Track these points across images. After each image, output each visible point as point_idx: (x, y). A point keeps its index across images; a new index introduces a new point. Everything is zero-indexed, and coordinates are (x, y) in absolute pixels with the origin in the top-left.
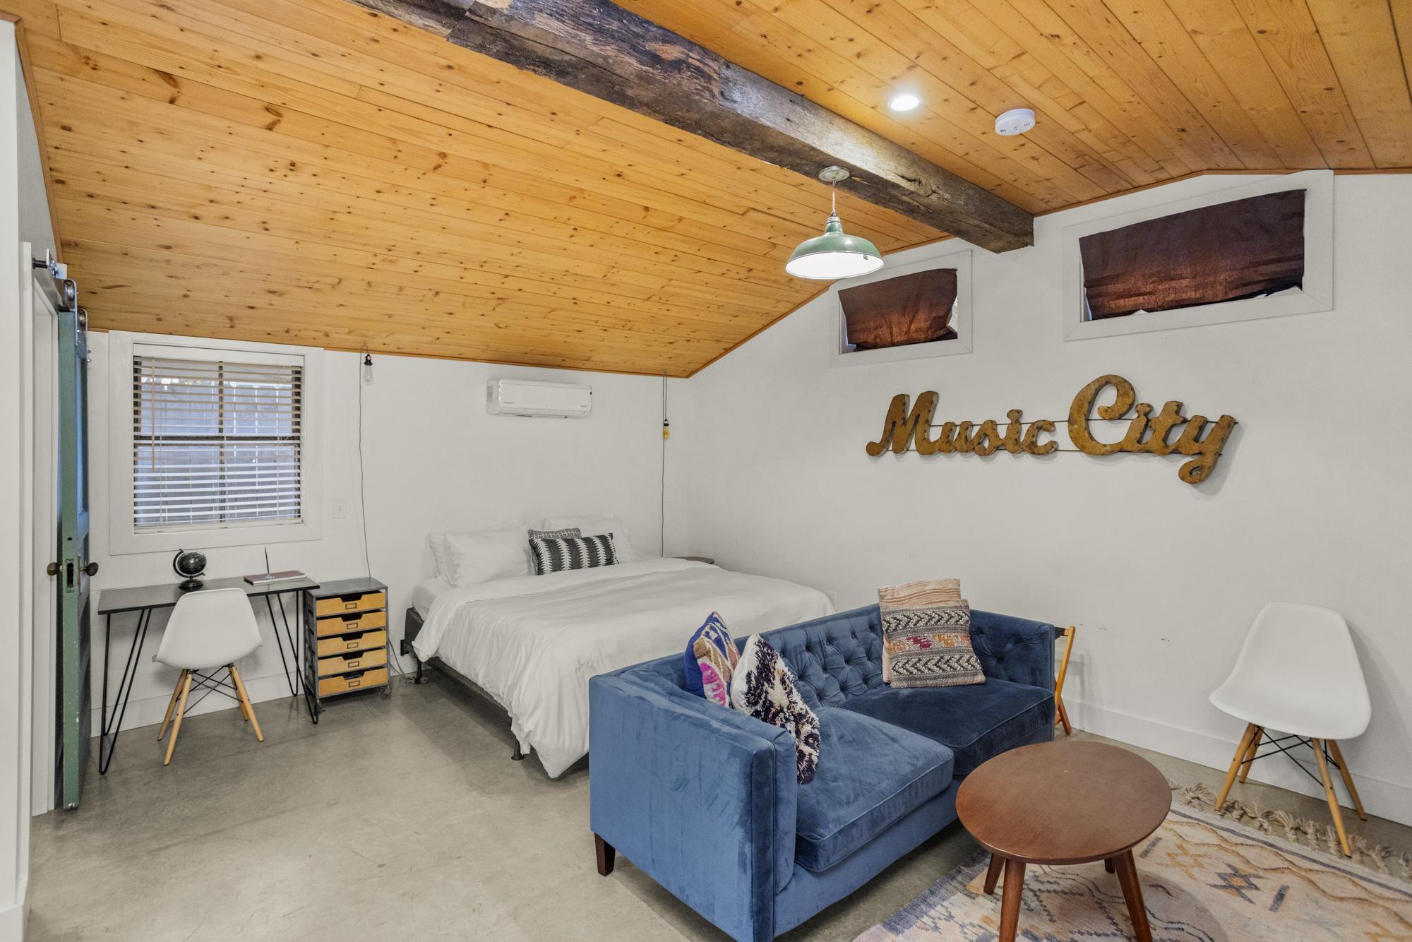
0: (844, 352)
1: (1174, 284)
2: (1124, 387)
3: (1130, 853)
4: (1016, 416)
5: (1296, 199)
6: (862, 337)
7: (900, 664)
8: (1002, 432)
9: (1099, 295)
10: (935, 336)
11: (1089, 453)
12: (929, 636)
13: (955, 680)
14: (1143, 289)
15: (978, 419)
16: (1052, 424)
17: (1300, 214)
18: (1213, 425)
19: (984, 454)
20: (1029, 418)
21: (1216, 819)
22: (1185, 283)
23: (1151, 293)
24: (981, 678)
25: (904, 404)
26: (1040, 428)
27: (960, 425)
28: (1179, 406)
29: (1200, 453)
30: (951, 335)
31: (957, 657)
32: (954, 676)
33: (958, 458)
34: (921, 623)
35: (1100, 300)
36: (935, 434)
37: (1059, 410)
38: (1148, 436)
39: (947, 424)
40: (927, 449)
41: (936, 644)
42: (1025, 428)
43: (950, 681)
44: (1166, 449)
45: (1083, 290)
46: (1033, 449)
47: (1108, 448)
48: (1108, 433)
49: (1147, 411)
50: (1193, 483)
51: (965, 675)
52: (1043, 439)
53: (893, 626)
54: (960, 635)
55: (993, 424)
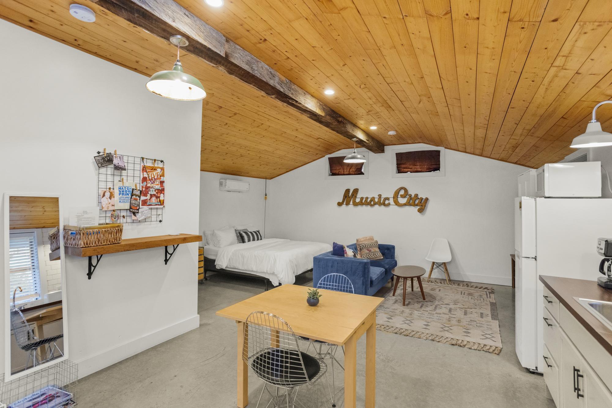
0: (329, 176)
1: (416, 167)
2: (406, 190)
3: (420, 277)
4: (380, 196)
5: (438, 152)
6: (334, 172)
7: (365, 256)
8: (376, 200)
9: (400, 167)
10: (358, 173)
11: (398, 206)
12: (371, 249)
13: (377, 258)
14: (409, 167)
15: (370, 196)
16: (389, 198)
17: (439, 155)
18: (424, 200)
19: (372, 206)
20: (383, 196)
21: (427, 283)
22: (418, 167)
23: (411, 168)
24: (382, 258)
25: (349, 192)
26: (386, 199)
27: (365, 198)
28: (417, 195)
29: (422, 206)
30: (362, 174)
31: (377, 253)
32: (377, 257)
33: (364, 207)
34: (369, 246)
35: (400, 168)
36: (358, 200)
37: (391, 195)
38: (411, 201)
39: (362, 197)
40: (355, 204)
41: (372, 250)
42: (382, 199)
43: (376, 259)
44: (415, 205)
45: (396, 166)
46: (384, 204)
47: (402, 204)
48: (402, 201)
49: (410, 196)
50: (420, 212)
51: (379, 257)
52: (387, 202)
53: (362, 247)
54: (377, 248)
55: (374, 198)
